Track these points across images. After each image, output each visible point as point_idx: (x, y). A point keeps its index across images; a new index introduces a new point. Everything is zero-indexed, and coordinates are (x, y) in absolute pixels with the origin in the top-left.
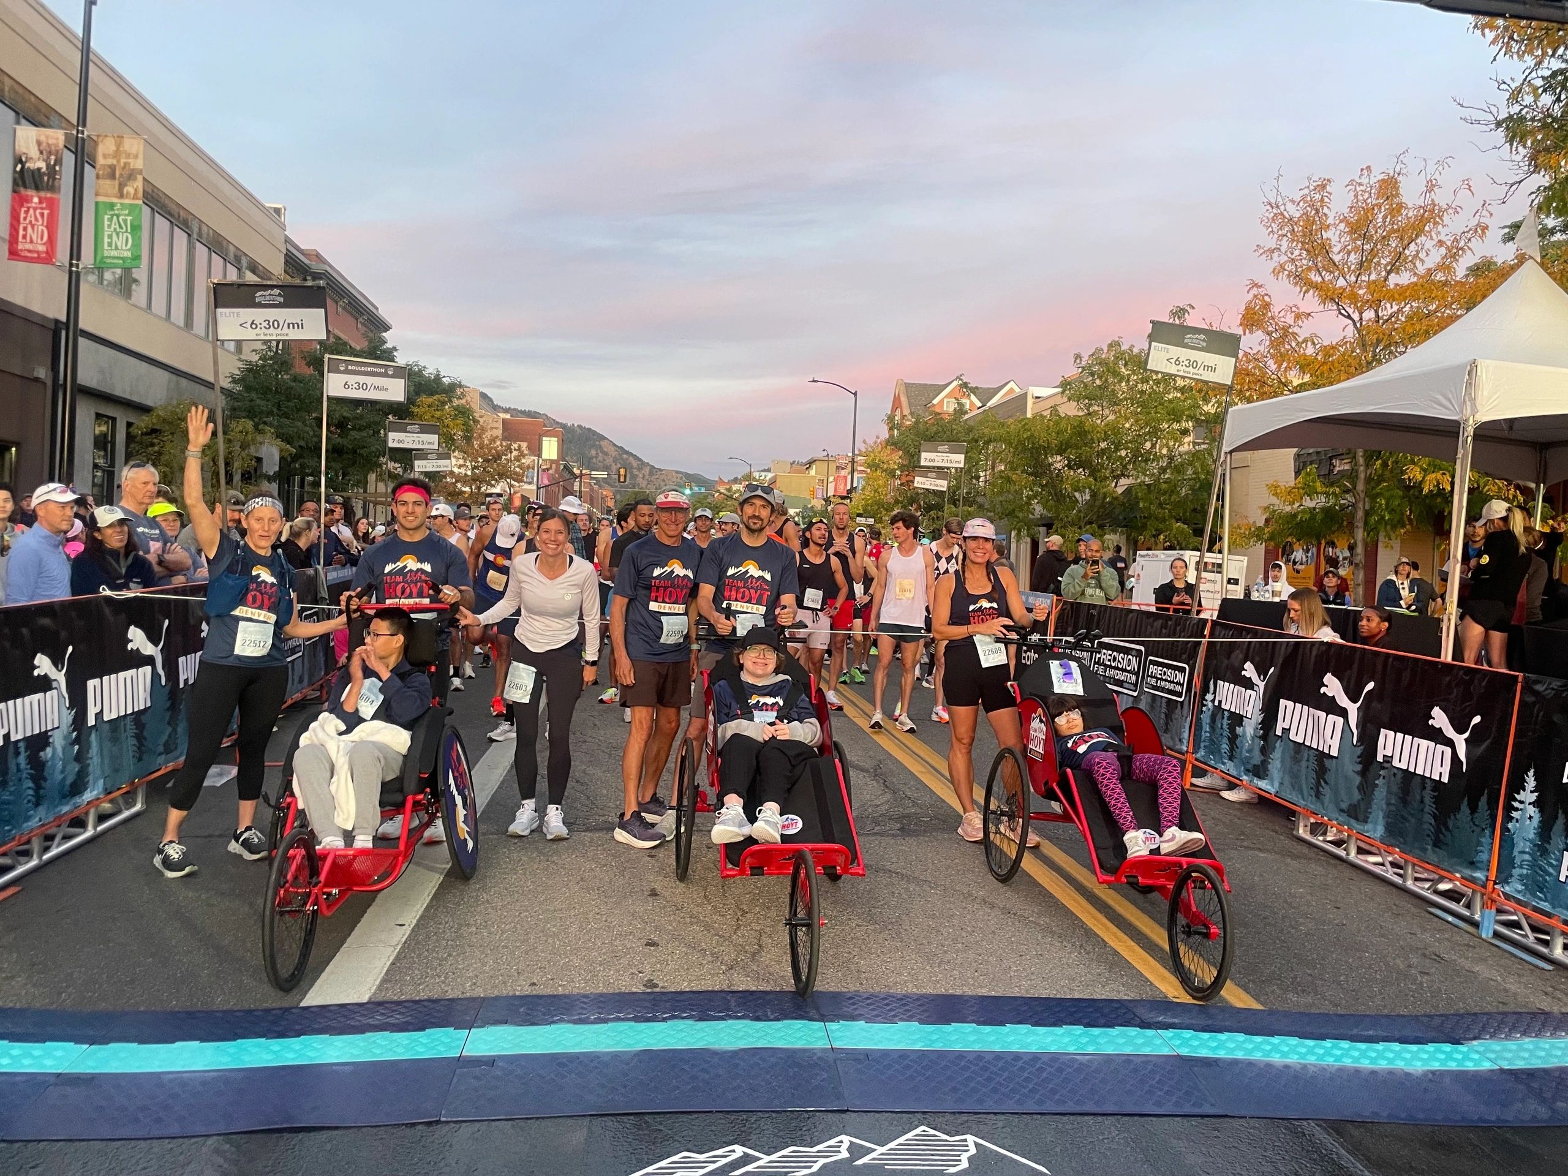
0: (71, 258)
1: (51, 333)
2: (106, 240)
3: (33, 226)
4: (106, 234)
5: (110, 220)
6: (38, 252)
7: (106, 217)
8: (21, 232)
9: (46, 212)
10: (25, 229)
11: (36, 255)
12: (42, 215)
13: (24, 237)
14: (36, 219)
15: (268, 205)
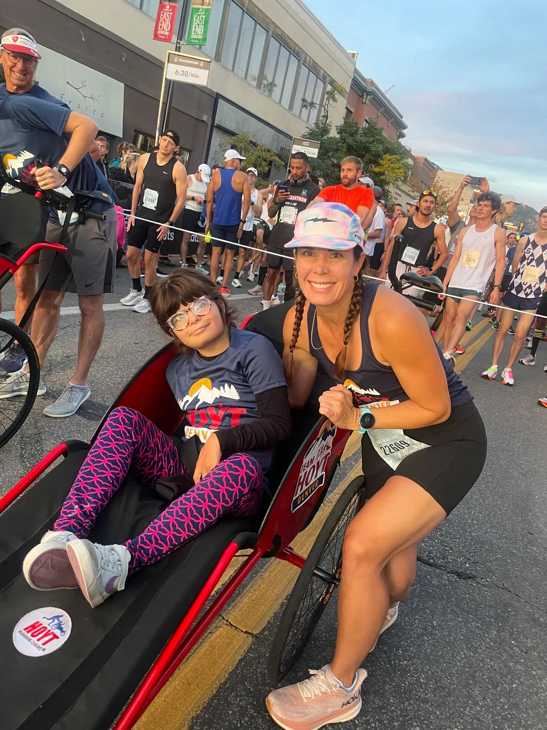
0: (178, 40)
1: (214, 100)
2: (194, 29)
3: (165, 21)
4: (194, 25)
5: (197, 18)
6: (165, 35)
7: (195, 16)
8: (160, 25)
9: (171, 13)
10: (162, 23)
11: (164, 37)
12: (169, 15)
13: (161, 27)
14: (167, 18)
15: (348, 52)
